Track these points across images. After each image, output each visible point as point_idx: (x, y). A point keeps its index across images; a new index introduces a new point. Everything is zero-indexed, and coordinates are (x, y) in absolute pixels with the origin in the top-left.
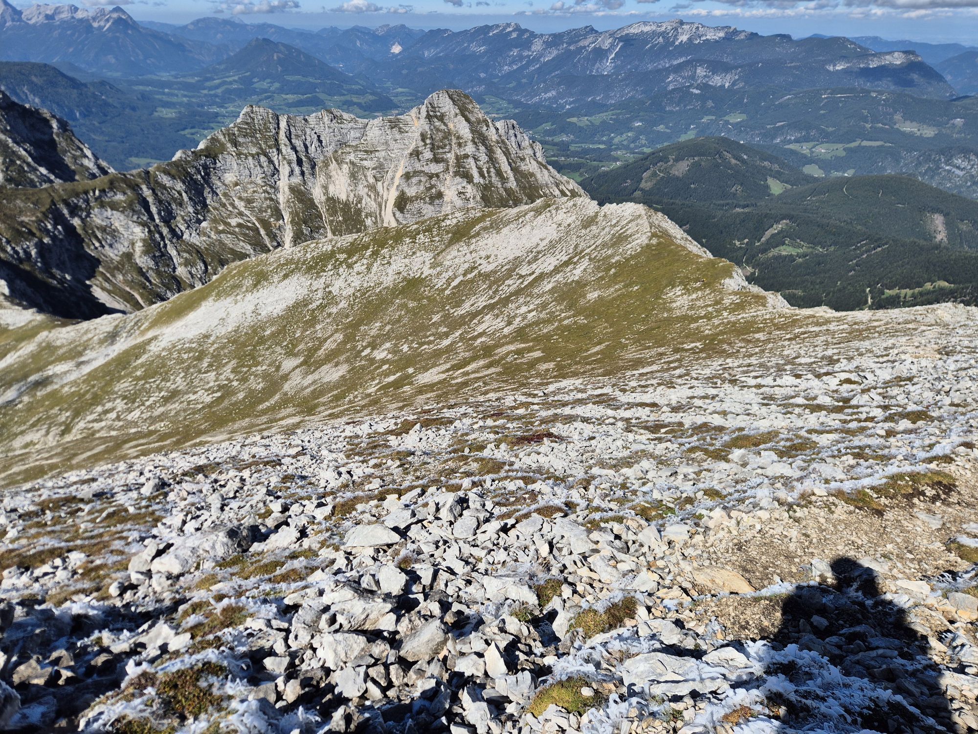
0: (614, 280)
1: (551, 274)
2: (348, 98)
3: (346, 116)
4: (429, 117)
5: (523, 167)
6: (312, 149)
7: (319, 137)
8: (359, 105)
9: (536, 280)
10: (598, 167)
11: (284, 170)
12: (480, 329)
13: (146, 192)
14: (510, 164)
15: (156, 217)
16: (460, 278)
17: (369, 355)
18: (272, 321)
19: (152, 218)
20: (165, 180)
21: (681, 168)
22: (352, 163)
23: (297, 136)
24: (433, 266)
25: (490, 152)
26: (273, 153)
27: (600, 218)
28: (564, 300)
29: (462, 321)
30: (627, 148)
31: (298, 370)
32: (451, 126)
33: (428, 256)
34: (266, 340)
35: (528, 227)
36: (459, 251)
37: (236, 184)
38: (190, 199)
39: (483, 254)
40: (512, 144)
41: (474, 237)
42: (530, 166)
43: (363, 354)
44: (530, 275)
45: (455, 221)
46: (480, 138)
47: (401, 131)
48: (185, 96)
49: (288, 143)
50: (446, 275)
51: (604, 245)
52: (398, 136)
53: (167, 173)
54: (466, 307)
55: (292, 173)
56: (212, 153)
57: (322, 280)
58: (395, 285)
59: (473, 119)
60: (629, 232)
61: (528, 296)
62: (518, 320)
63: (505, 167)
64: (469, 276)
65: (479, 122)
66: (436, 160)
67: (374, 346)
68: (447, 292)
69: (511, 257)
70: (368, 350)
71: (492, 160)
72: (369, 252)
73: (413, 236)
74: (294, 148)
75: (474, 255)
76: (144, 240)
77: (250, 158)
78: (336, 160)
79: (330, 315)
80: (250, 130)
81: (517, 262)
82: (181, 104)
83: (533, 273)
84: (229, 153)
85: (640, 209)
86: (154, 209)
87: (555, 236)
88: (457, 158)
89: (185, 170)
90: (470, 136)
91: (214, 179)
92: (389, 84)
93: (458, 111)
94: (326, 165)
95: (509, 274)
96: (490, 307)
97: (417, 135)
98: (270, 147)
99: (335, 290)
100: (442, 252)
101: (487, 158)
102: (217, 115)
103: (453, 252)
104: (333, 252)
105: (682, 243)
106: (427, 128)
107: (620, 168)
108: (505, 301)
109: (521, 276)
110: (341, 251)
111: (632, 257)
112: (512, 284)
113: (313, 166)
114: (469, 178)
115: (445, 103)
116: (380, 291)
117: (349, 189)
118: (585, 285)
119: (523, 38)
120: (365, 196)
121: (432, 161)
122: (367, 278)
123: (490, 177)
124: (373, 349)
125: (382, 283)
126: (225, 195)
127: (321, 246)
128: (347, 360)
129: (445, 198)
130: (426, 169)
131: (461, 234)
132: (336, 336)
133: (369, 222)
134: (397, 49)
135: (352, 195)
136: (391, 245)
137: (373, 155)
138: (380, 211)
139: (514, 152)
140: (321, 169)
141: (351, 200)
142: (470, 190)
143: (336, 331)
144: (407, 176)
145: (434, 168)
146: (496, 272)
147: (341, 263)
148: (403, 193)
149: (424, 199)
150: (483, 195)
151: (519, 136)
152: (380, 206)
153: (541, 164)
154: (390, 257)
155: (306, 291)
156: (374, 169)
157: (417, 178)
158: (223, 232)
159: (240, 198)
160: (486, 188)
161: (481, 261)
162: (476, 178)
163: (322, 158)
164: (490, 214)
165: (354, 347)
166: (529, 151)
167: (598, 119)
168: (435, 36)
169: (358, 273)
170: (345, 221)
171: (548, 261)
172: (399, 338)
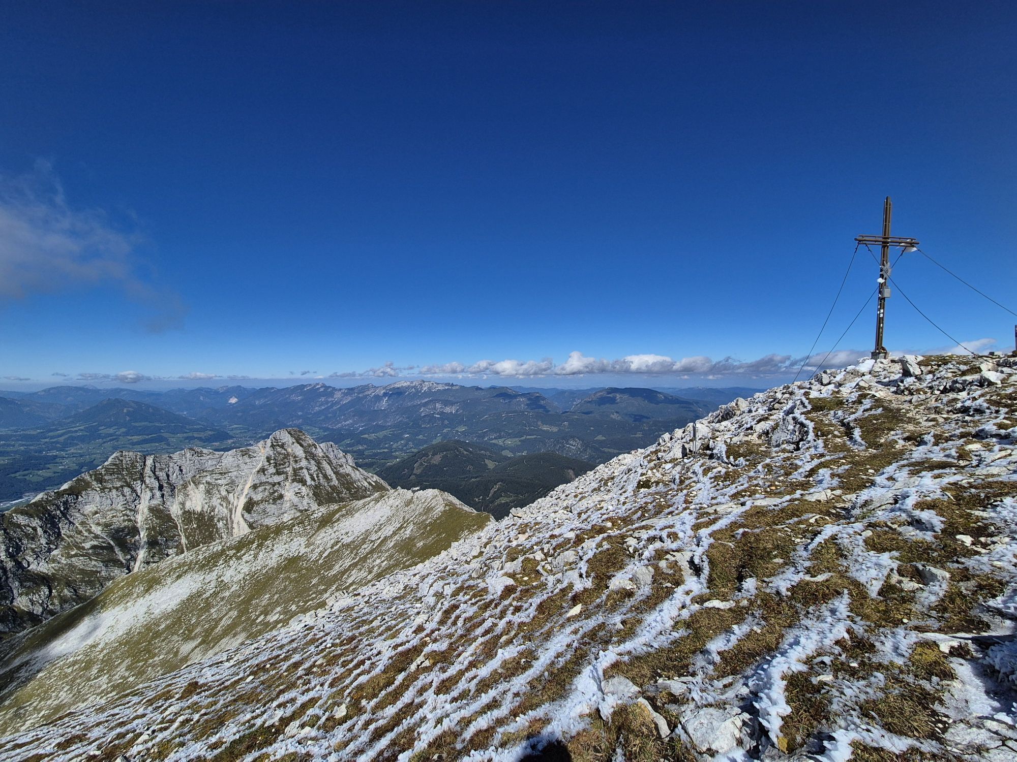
0: (430, 533)
1: (391, 536)
2: (190, 434)
3: (205, 451)
4: (272, 446)
5: (341, 471)
6: (173, 478)
7: (180, 467)
8: (200, 439)
9: (382, 542)
10: (384, 464)
11: (146, 496)
12: (350, 581)
14: (332, 470)
16: (330, 550)
17: (263, 620)
18: (166, 616)
20: (21, 519)
21: (437, 459)
22: (208, 483)
23: (161, 469)
24: (307, 546)
25: (318, 464)
26: (138, 486)
27: (415, 500)
28: (403, 551)
30: (401, 450)
31: (198, 649)
32: (289, 450)
33: (303, 540)
34: (161, 634)
35: (372, 511)
36: (325, 533)
37: (96, 513)
38: (45, 532)
39: (343, 532)
40: (331, 456)
41: (335, 522)
42: (348, 470)
43: (258, 621)
44: (378, 539)
45: (320, 514)
46: (310, 455)
47: (250, 457)
48: (23, 445)
49: (152, 475)
50: (318, 550)
51: (420, 514)
52: (248, 460)
53: (23, 513)
54: (337, 568)
55: (153, 497)
56: (75, 492)
57: (215, 573)
58: (279, 565)
59: (305, 445)
60: (433, 505)
61: (379, 552)
62: (376, 569)
63: (329, 472)
64: (336, 547)
65: (309, 446)
66: (278, 473)
67: (266, 613)
68: (320, 562)
69: (363, 531)
70: (262, 617)
71: (320, 468)
72: (255, 545)
73: (290, 528)
74: (157, 478)
75: (337, 533)
77: (114, 491)
78: (194, 483)
79: (223, 599)
80: (117, 469)
81: (368, 533)
82: (16, 452)
83: (380, 538)
84: (93, 489)
85: (436, 491)
87: (390, 514)
88: (294, 470)
89: (44, 508)
90: (304, 455)
91: (72, 511)
92: (226, 423)
93: (294, 441)
94: (185, 486)
95: (364, 541)
96: (354, 565)
97: (263, 458)
98: (135, 480)
99: (226, 579)
100: (313, 535)
101: (316, 468)
102: (55, 457)
103: (322, 534)
104: (223, 551)
105: (461, 507)
106: (271, 453)
108: (364, 559)
109: (372, 541)
110: (229, 548)
111: (438, 519)
112: (367, 547)
113: (173, 490)
114: (303, 482)
115: (285, 437)
116: (267, 572)
117: (204, 502)
118: (414, 539)
119: (328, 391)
120: (218, 506)
121: (274, 474)
122: (254, 564)
123: (319, 479)
124: (266, 615)
125: (267, 565)
126: (82, 523)
127: (211, 547)
128: (244, 630)
129: (286, 498)
130: (270, 480)
131: (326, 521)
132: (231, 613)
133: (220, 525)
134: (233, 400)
135: (206, 506)
136: (273, 538)
137: (226, 475)
138: (231, 514)
139: (334, 462)
140: (180, 491)
141: (205, 510)
142: (304, 490)
143: (230, 610)
144: (255, 487)
145: (277, 479)
146: (354, 542)
147: (231, 557)
148: (251, 499)
149: (268, 501)
150: (314, 492)
151: (335, 451)
152: (231, 511)
153: (354, 467)
154: (273, 546)
155: (200, 585)
156: (226, 485)
157: (263, 487)
158: (75, 555)
159: (98, 524)
160: (316, 487)
161: (343, 537)
162: (309, 481)
163: (181, 482)
164: (345, 506)
165: (249, 618)
166: (343, 460)
167: (381, 434)
168: (264, 392)
169: (247, 562)
170: (199, 527)
171: (388, 529)
172: (287, 602)
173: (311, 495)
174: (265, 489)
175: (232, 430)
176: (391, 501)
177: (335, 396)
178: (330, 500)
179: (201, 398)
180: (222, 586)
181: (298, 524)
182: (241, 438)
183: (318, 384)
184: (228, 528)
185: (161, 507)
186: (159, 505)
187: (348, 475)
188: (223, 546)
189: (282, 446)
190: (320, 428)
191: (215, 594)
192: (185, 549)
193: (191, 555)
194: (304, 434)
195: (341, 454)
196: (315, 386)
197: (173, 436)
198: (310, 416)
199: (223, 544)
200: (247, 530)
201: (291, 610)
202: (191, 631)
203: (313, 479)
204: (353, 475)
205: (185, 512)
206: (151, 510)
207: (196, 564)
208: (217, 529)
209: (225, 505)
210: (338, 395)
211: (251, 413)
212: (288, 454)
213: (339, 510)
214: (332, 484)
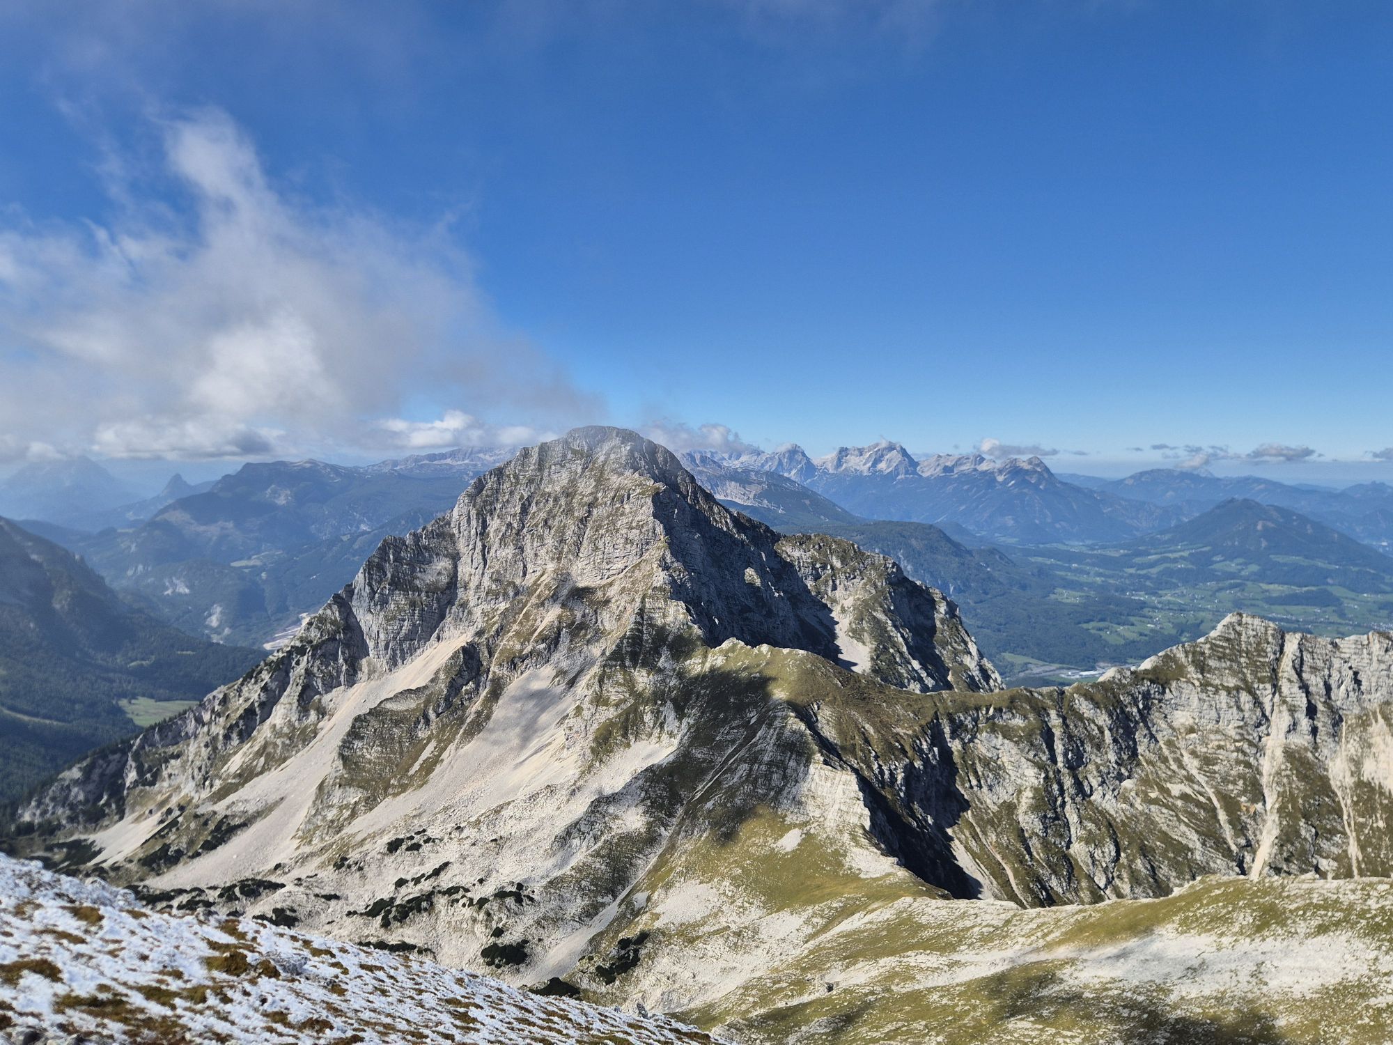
6: (1339, 695)
7: (1356, 674)
11: (1280, 721)
13: (1054, 720)
15: (1060, 759)
18: (1290, 1002)
19: (1053, 760)
20: (1084, 707)
23: (1314, 669)
26: (1265, 692)
37: (1191, 730)
38: (1115, 741)
49: (1295, 677)
53: (1088, 697)
55: (1293, 727)
56: (1161, 678)
74: (1305, 687)
76: (1036, 790)
77: (1223, 693)
78: (1385, 717)
80: (1230, 650)
84: (1188, 681)
86: (1059, 747)
89: (1116, 696)
91: (1155, 716)
94: (1364, 722)
98: (1261, 681)
113: (1337, 721)
126: (1170, 743)
140: (1351, 729)
158: (1155, 802)
159: (1194, 753)
163: (1357, 711)
170: (1389, 829)
185: (1310, 755)
186: (1306, 749)
192: (1356, 872)
193: (1353, 891)
197: (1352, 595)
205: (1360, 784)
206: (1289, 754)
207: (1360, 917)
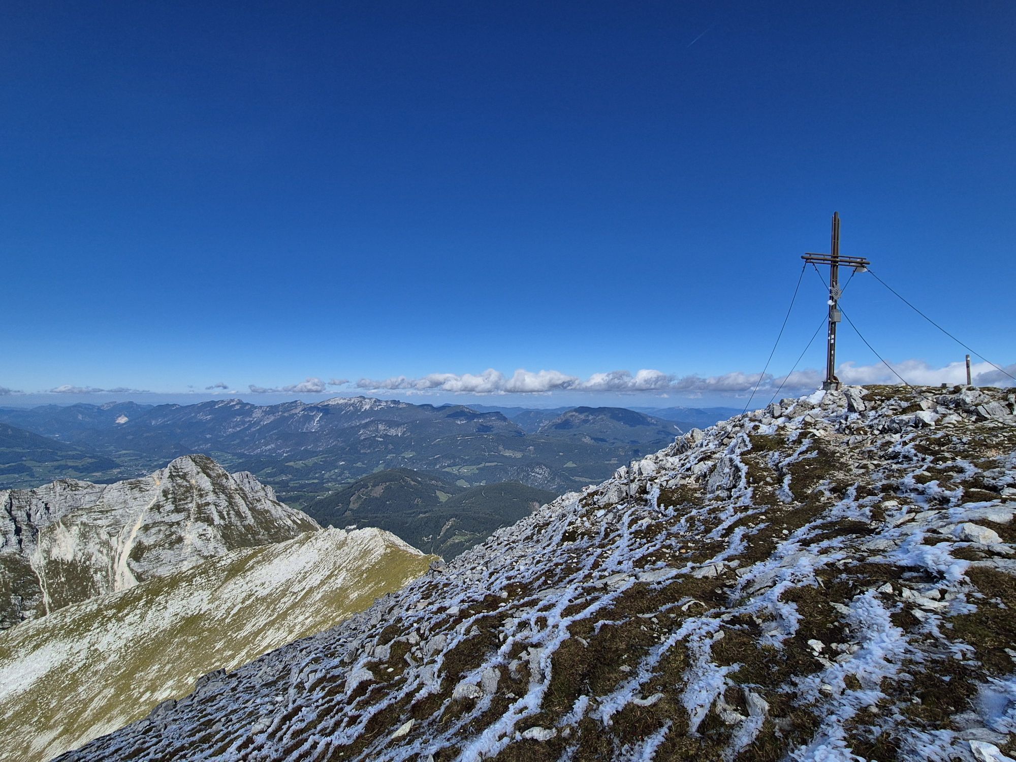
0: (367, 581)
1: (318, 587)
2: (63, 463)
3: (81, 483)
4: (171, 477)
5: (259, 506)
6: (36, 519)
7: (46, 504)
8: (76, 468)
9: (307, 593)
10: (313, 498)
12: (265, 643)
14: (247, 505)
16: (240, 606)
17: (149, 698)
18: (15, 700)
21: (379, 491)
22: (84, 524)
23: (20, 508)
24: (211, 601)
25: (230, 498)
27: (349, 541)
28: (332, 604)
29: (246, 641)
31: (57, 742)
32: (193, 482)
33: (206, 594)
35: (295, 556)
39: (258, 582)
40: (247, 489)
41: (248, 570)
42: (267, 505)
43: (142, 700)
44: (302, 591)
45: (229, 561)
46: (219, 488)
47: (141, 490)
50: (225, 607)
51: (355, 559)
52: (138, 495)
54: (248, 629)
55: (6, 543)
57: (86, 641)
58: (173, 628)
59: (213, 475)
60: (371, 547)
61: (302, 607)
62: (297, 627)
63: (243, 508)
64: (247, 603)
65: (219, 476)
66: (177, 510)
67: (153, 688)
68: (228, 620)
69: (283, 581)
70: (148, 694)
71: (231, 503)
72: (142, 602)
73: (190, 580)
74: (14, 519)
75: (249, 585)
78: (65, 524)
79: (95, 673)
81: (289, 583)
83: (304, 589)
85: (375, 530)
87: (317, 558)
88: (198, 506)
90: (211, 488)
92: (112, 448)
93: (200, 470)
94: (51, 529)
95: (284, 594)
96: (271, 624)
97: (159, 492)
99: (101, 647)
100: (219, 588)
101: (227, 504)
103: (231, 585)
104: (99, 611)
105: (405, 548)
106: (169, 485)
107: (332, 495)
108: (283, 616)
109: (294, 594)
110: (107, 608)
111: (376, 563)
112: (287, 601)
113: (34, 531)
114: (209, 521)
115: (188, 465)
116: (157, 636)
117: (77, 549)
118: (347, 589)
119: (245, 409)
120: (96, 553)
121: (173, 512)
122: (140, 627)
123: (230, 518)
124: (153, 692)
125: (158, 627)
127: (83, 607)
128: (122, 712)
129: (186, 542)
130: (167, 519)
131: (236, 570)
132: (105, 691)
133: (98, 577)
134: (122, 420)
135: (80, 554)
136: (166, 592)
137: (109, 514)
138: (113, 563)
139: (250, 496)
140: (44, 535)
141: (78, 559)
142: (211, 531)
143: (105, 687)
144: (146, 528)
145: (175, 517)
146: (271, 595)
147: (110, 619)
148: (140, 543)
149: (162, 546)
150: (223, 533)
151: (252, 482)
152: (113, 559)
153: (274, 502)
154: (167, 602)
155: (65, 656)
156: (108, 526)
157: (157, 529)
160: (226, 527)
161: (257, 588)
162: (217, 520)
163: (47, 524)
164: (261, 551)
165: (130, 697)
166: (262, 493)
167: (310, 462)
168: (164, 409)
169: (131, 624)
170: (68, 581)
171: (315, 578)
172: (181, 673)
173: (219, 537)
174: (160, 530)
175: (120, 456)
176: (320, 543)
177: (254, 415)
178: (243, 542)
179: (80, 417)
180: (96, 656)
181: (200, 574)
182: (131, 466)
183: (232, 400)
184: (108, 581)
185: (17, 556)
186: (15, 554)
187: (267, 511)
188: (99, 605)
189: (184, 477)
190: (234, 455)
191: (86, 667)
192: (48, 610)
193: (55, 618)
194: (212, 462)
195: (259, 486)
196: (229, 403)
197: (39, 464)
198: (221, 439)
199: (99, 602)
200: (134, 583)
201: (187, 684)
202: (48, 719)
203: (222, 517)
204: (273, 512)
205: (50, 563)
207: (60, 630)
208: (93, 582)
209: (105, 551)
210: (257, 414)
211: (145, 435)
212: (191, 487)
213: (254, 555)
214: (246, 523)
